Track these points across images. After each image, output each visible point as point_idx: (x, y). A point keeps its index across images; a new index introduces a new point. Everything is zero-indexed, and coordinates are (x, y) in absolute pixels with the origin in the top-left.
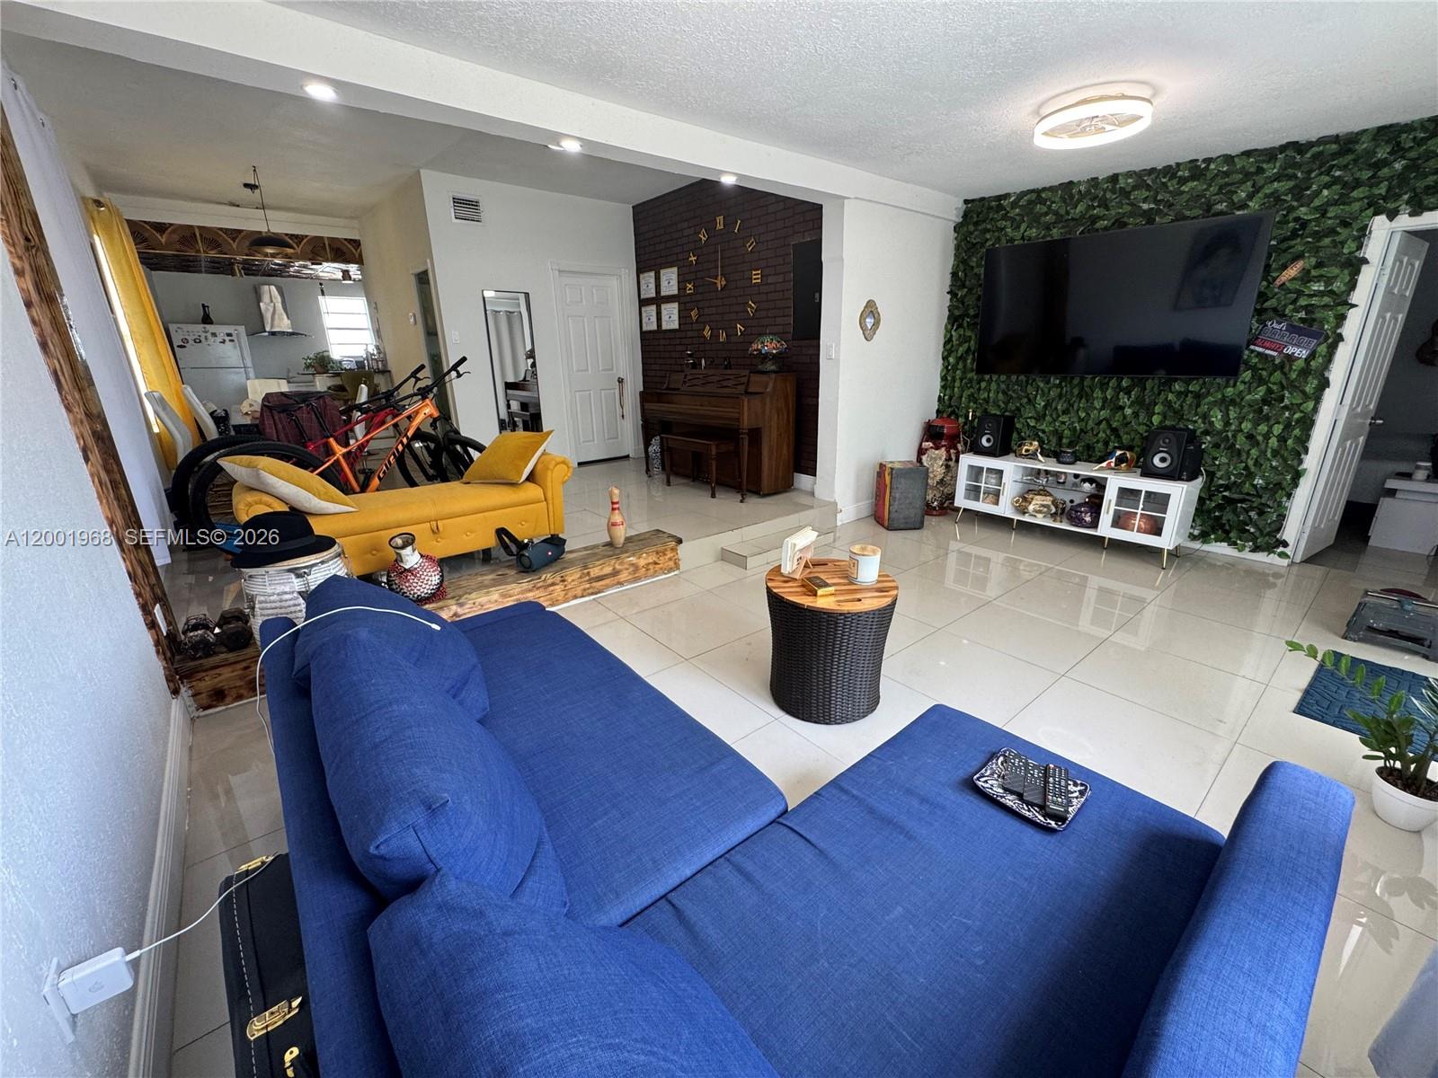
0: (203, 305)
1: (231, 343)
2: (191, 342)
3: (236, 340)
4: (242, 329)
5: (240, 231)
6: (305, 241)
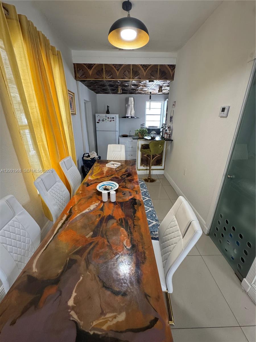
0: (108, 106)
1: (113, 121)
2: (101, 121)
3: (115, 120)
4: (117, 116)
5: (121, 65)
6: (149, 68)
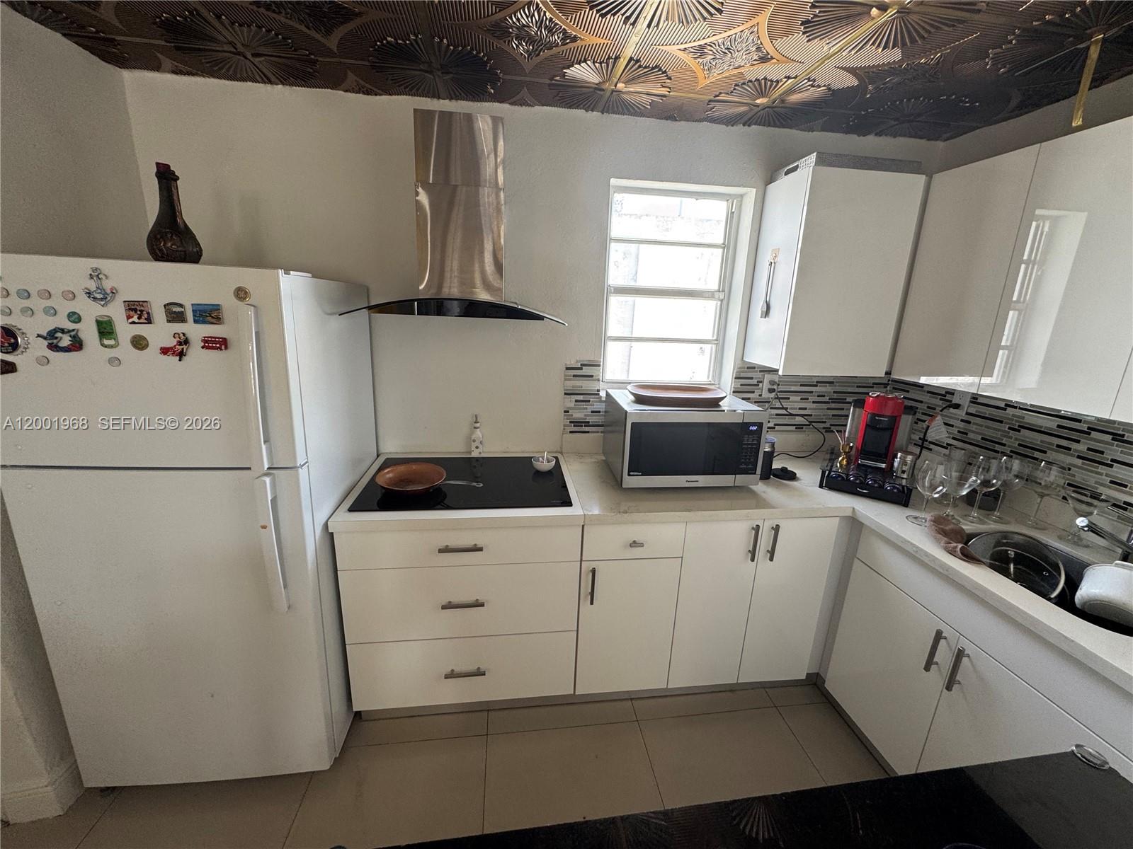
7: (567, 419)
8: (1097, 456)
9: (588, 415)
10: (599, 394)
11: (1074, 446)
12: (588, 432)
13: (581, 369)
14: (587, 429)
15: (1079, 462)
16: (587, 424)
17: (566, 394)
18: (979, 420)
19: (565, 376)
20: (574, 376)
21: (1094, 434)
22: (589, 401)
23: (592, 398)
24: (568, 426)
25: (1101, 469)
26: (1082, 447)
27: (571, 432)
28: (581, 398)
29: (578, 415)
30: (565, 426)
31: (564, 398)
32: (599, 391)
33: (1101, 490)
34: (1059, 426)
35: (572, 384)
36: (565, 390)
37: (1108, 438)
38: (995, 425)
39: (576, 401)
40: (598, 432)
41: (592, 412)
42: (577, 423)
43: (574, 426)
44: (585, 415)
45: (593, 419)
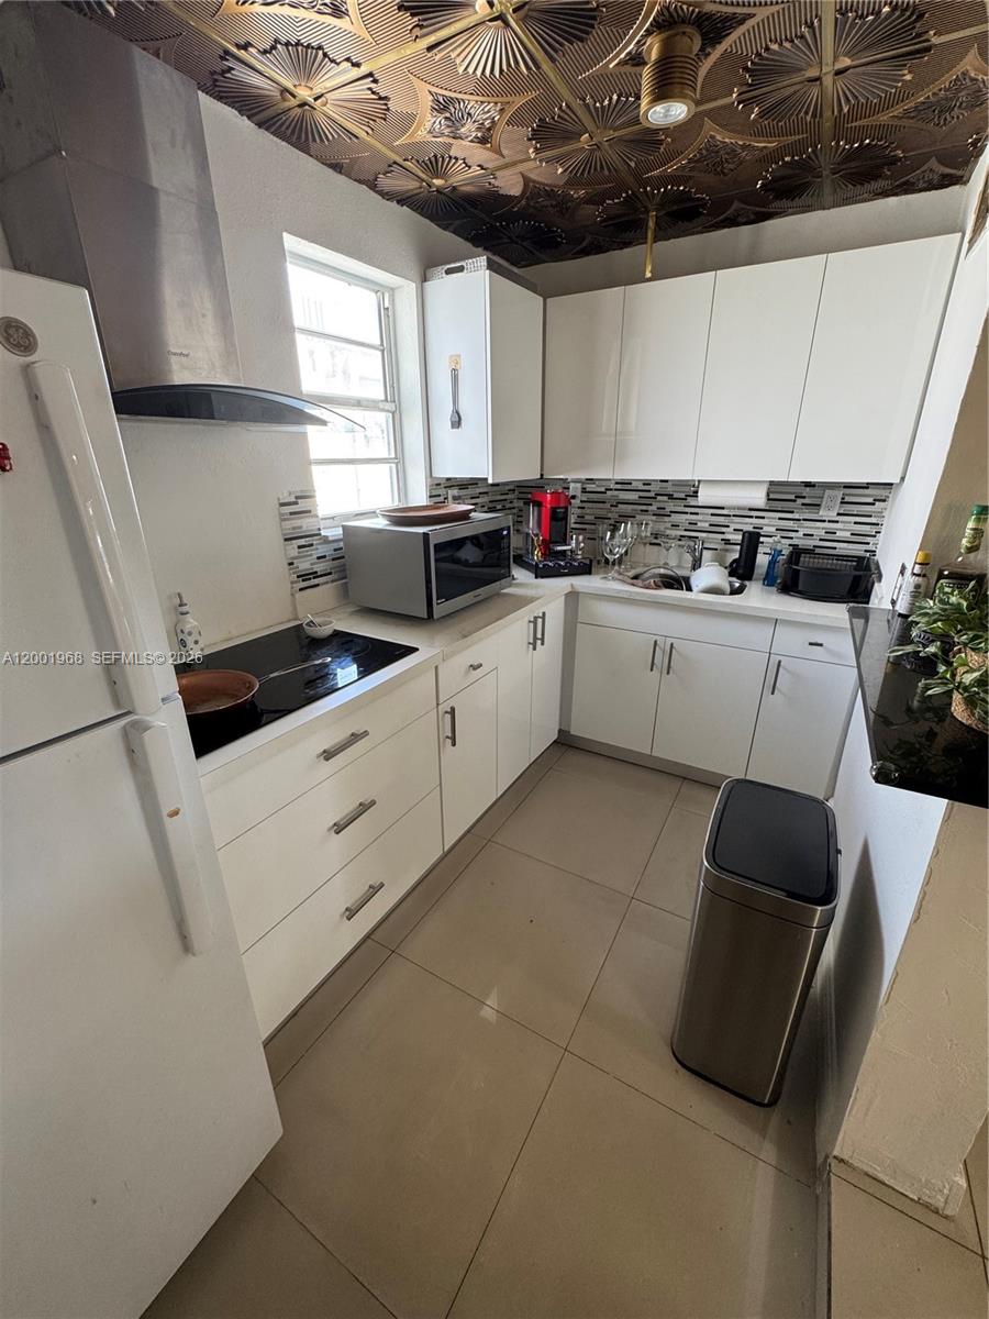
7: (294, 573)
8: (662, 512)
9: (315, 564)
10: (320, 534)
11: (650, 508)
12: (318, 585)
13: (296, 503)
14: (316, 581)
15: (654, 518)
16: (315, 575)
17: (286, 540)
18: (590, 505)
19: (281, 515)
20: (291, 514)
21: (659, 498)
22: (312, 545)
23: (315, 541)
24: (296, 582)
25: (666, 519)
26: (654, 508)
27: (301, 590)
28: (302, 542)
29: (304, 566)
30: (292, 583)
31: (285, 546)
32: (319, 529)
33: (668, 532)
34: (640, 497)
35: (288, 525)
36: (285, 535)
37: (665, 498)
38: (601, 505)
39: (299, 547)
40: (327, 583)
41: (319, 558)
42: (304, 577)
43: (303, 580)
44: (312, 564)
45: (320, 567)
